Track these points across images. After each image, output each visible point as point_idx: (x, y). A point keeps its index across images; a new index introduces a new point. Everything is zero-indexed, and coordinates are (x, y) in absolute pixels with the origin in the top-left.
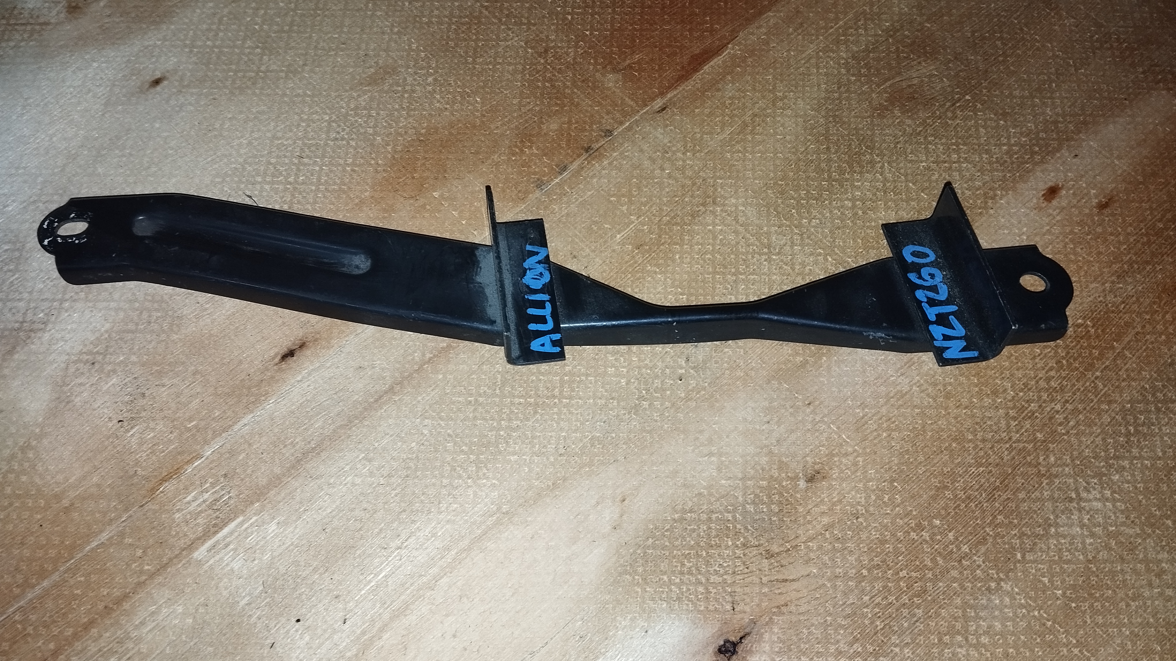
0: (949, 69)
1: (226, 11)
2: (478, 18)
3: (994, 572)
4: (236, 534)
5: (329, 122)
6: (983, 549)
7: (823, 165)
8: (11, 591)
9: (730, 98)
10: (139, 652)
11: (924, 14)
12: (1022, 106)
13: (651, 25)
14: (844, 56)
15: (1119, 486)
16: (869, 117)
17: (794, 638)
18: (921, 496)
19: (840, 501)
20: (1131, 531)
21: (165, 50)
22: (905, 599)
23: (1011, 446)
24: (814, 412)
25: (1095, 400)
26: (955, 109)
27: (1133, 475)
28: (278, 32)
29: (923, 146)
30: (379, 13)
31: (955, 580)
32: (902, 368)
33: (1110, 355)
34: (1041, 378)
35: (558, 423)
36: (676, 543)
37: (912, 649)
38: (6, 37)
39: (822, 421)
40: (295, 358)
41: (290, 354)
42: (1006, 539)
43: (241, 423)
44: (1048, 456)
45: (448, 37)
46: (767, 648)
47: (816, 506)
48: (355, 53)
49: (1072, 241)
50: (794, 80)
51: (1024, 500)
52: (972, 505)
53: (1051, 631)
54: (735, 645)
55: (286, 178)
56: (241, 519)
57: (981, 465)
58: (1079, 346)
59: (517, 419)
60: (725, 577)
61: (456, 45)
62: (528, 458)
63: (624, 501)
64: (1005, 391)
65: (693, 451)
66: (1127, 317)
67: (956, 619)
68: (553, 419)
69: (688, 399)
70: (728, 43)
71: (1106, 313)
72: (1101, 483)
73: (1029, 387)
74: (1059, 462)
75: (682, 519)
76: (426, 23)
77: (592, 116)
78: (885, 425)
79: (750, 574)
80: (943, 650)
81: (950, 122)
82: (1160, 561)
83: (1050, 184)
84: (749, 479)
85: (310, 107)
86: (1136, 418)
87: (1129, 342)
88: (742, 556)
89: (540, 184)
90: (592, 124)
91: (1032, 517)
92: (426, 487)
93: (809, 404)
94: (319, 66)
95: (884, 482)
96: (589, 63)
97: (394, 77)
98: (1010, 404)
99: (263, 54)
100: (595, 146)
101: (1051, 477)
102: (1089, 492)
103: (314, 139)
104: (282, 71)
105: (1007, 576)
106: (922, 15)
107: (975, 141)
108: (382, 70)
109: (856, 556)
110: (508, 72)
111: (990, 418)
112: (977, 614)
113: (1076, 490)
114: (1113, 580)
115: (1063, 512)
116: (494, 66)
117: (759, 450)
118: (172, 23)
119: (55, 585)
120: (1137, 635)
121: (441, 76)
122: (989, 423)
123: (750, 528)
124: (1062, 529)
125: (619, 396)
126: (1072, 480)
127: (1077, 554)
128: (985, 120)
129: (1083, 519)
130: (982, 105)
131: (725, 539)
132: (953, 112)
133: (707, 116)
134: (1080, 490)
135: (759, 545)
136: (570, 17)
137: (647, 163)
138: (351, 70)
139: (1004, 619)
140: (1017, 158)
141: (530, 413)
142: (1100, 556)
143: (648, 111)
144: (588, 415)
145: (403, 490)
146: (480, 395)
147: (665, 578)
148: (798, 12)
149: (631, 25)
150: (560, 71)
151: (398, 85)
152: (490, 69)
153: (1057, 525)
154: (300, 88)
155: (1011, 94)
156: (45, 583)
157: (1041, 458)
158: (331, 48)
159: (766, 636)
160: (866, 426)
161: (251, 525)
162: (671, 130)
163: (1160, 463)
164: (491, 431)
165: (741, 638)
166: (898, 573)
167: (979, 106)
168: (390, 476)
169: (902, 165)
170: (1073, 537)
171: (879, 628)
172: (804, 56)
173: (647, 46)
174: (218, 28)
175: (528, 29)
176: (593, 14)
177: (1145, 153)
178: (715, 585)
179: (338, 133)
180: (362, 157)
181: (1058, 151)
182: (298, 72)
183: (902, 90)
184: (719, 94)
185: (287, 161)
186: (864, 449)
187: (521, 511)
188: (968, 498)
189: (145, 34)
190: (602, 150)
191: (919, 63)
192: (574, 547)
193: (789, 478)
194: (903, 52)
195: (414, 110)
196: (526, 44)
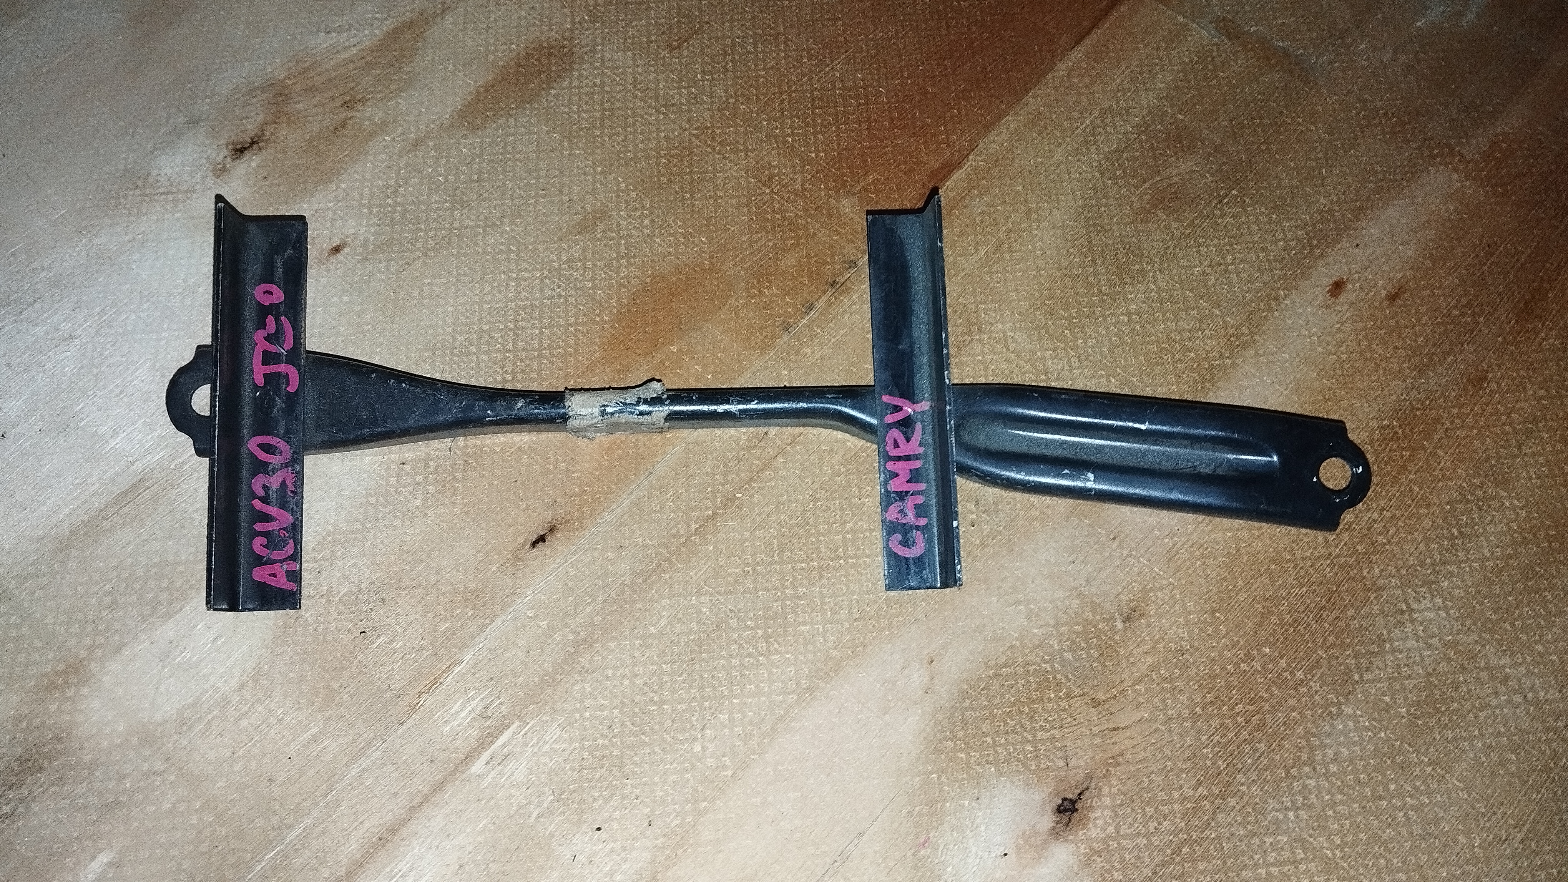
0: (1210, 163)
1: (402, 163)
2: (690, 149)
3: (1333, 696)
4: (514, 742)
6: (1318, 673)
7: (1091, 279)
8: (266, 835)
9: (980, 214)
11: (1175, 105)
12: (1293, 196)
13: (881, 141)
14: (1096, 158)
15: (1450, 593)
16: (1132, 223)
17: (1135, 788)
18: (1246, 624)
19: (1162, 638)
20: (1469, 639)
22: (1245, 734)
23: (1332, 562)
24: (1120, 546)
25: (1413, 505)
26: (1222, 206)
27: (1463, 580)
28: (466, 182)
29: (1194, 250)
30: (577, 152)
31: (1293, 709)
33: (1422, 456)
35: (848, 586)
36: (995, 702)
37: (1259, 786)
38: (145, 210)
39: (1130, 555)
40: (547, 543)
41: (542, 539)
42: (1341, 660)
43: (499, 621)
44: (1372, 569)
45: (659, 172)
46: (1107, 801)
47: (1138, 646)
48: (558, 199)
49: (1365, 337)
50: (1046, 189)
51: (1353, 618)
52: (1301, 628)
53: (1400, 751)
54: (1073, 802)
55: (504, 345)
56: (517, 724)
57: (1304, 585)
58: (1388, 449)
59: (802, 585)
60: (1052, 732)
61: (669, 181)
62: (820, 626)
63: (932, 662)
65: (998, 601)
66: (1434, 413)
67: (1301, 749)
68: (841, 582)
69: (983, 546)
70: (968, 155)
71: (1412, 411)
72: (1430, 591)
74: (1384, 574)
75: (997, 675)
76: (632, 159)
77: (832, 247)
78: (1197, 553)
79: (1079, 727)
80: (1291, 784)
81: (1220, 221)
82: (1503, 667)
83: (1335, 279)
84: (1063, 625)
85: (518, 264)
86: (1458, 520)
87: (1439, 440)
88: (1067, 707)
89: (786, 327)
90: (833, 256)
91: (1364, 635)
92: (715, 669)
93: (1114, 538)
94: (520, 216)
95: (1206, 613)
96: (820, 189)
97: (606, 222)
99: (453, 209)
100: (840, 280)
101: (1379, 590)
102: (1419, 602)
103: (527, 299)
104: (479, 226)
105: (1347, 699)
106: (1172, 106)
107: (1249, 239)
108: (591, 216)
109: (1188, 695)
110: (732, 206)
112: (1321, 742)
113: (1406, 601)
114: (1456, 690)
115: (1395, 626)
116: (715, 201)
117: (1068, 593)
118: (342, 181)
120: (1489, 747)
121: (658, 216)
122: (1305, 539)
123: (1071, 677)
124: (1397, 644)
126: (1400, 592)
127: (1415, 668)
128: (1256, 215)
129: (1417, 631)
130: (1251, 198)
131: (1047, 691)
132: (1221, 210)
134: (1411, 600)
135: (1083, 695)
136: (790, 139)
138: (556, 218)
139: (1350, 744)
140: (1296, 254)
141: (814, 578)
142: (1440, 668)
145: (690, 675)
146: (758, 564)
147: (989, 740)
148: (1039, 114)
149: (860, 143)
150: (789, 200)
151: (611, 230)
152: (711, 205)
153: (1391, 640)
154: (502, 244)
155: (1280, 184)
157: (1366, 571)
158: (530, 197)
159: (1106, 790)
160: (1179, 555)
161: (529, 731)
163: (1489, 565)
164: (776, 601)
165: (1079, 795)
166: (1233, 709)
167: (1247, 200)
169: (1175, 271)
170: (1410, 651)
171: (1222, 768)
172: (1052, 162)
173: (880, 164)
174: (397, 183)
175: (747, 156)
176: (815, 135)
177: (1430, 235)
178: (1043, 741)
179: (553, 289)
180: (585, 315)
181: (1338, 242)
182: (498, 225)
183: (1163, 190)
184: (967, 211)
185: (501, 326)
186: (1179, 580)
187: (822, 685)
188: (1295, 621)
189: (312, 195)
190: (849, 284)
191: (1178, 159)
192: (887, 717)
193: (1104, 620)
194: (1158, 148)
195: (634, 257)
196: (746, 173)
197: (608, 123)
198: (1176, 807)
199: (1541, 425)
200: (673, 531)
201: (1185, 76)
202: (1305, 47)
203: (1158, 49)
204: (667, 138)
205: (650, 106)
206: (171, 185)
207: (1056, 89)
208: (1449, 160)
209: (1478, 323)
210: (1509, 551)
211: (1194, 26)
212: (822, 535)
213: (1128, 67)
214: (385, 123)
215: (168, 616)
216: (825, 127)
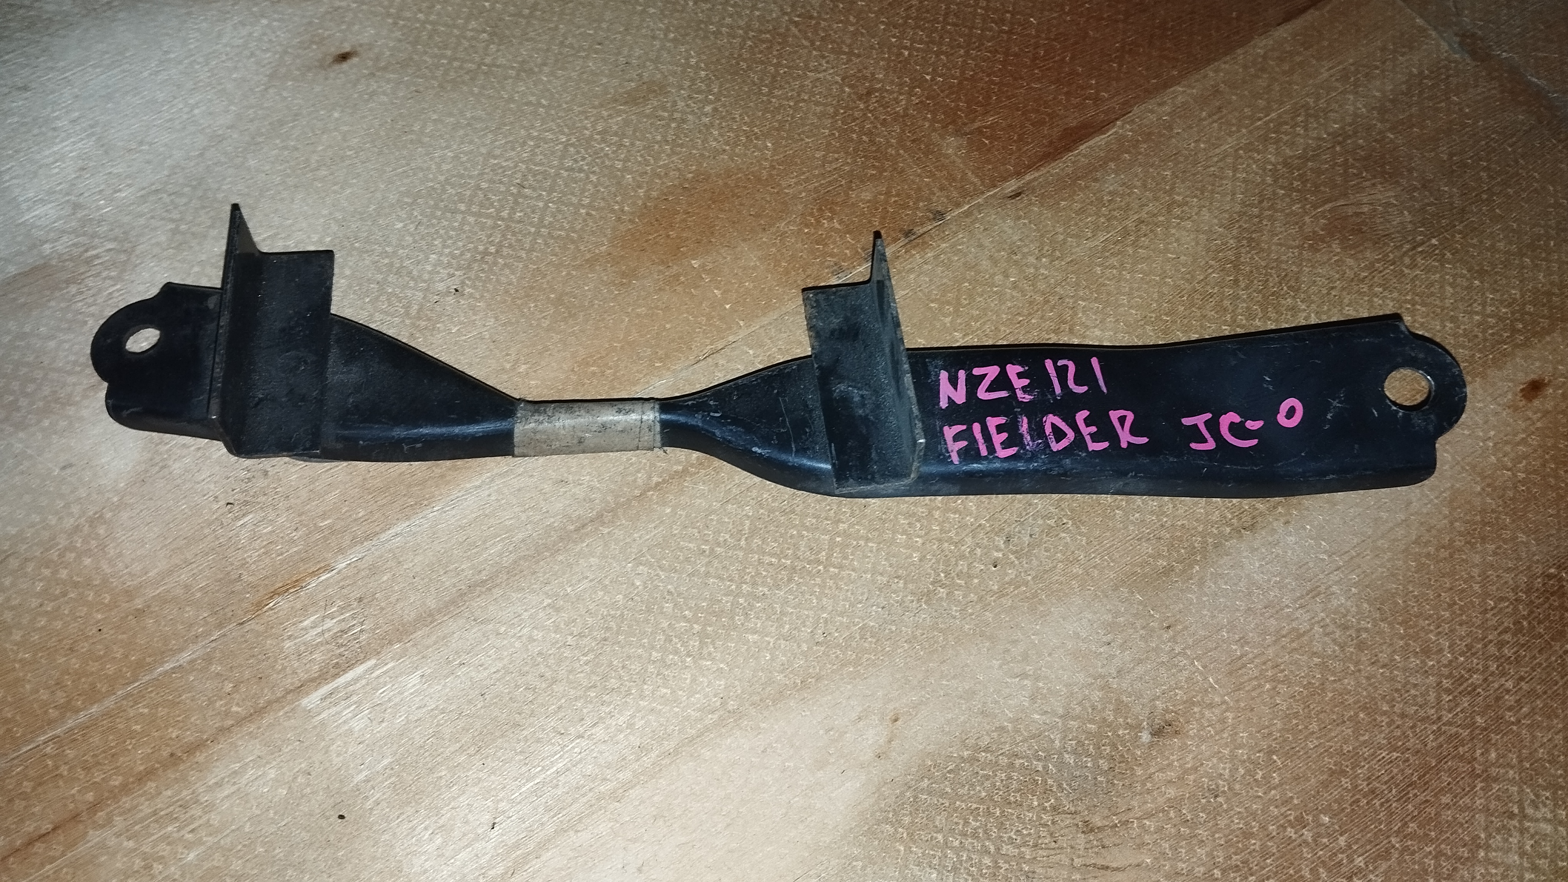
0: (1412, 198)
2: (784, 36)
4: (364, 682)
5: (566, 146)
6: (1384, 866)
7: (1226, 303)
8: (46, 712)
9: (1110, 193)
10: (208, 823)
11: (1387, 120)
12: (1506, 264)
13: (1015, 79)
14: (1273, 160)
16: (1297, 247)
18: (1308, 780)
19: (1195, 769)
21: (360, 15)
23: (1439, 729)
24: (1173, 639)
26: (1415, 255)
28: (514, 15)
29: (1366, 298)
30: (652, 10)
32: (1302, 597)
34: (1491, 641)
35: (819, 599)
36: (961, 791)
39: (1183, 653)
42: (1417, 857)
43: (392, 531)
44: (1487, 751)
45: (740, 55)
47: (1161, 770)
48: (613, 58)
49: (1554, 458)
50: (1201, 181)
51: (1447, 806)
52: (1377, 802)
55: (499, 211)
56: (374, 661)
57: (1395, 749)
58: (1547, 605)
59: (764, 584)
60: (1023, 849)
61: (749, 68)
62: (772, 640)
63: (896, 720)
64: (1441, 651)
65: (1000, 667)
68: (813, 593)
69: (1001, 594)
70: (1117, 119)
72: (1555, 799)
73: (1474, 650)
74: (1501, 761)
75: (973, 759)
76: (714, 32)
77: (919, 189)
78: (1270, 673)
79: (1058, 852)
81: (1406, 271)
83: (1533, 376)
84: (1074, 719)
85: (544, 122)
88: (1049, 823)
89: (838, 271)
90: (918, 200)
91: (1455, 832)
92: (629, 657)
93: (1168, 627)
94: (563, 68)
95: (1259, 752)
96: (925, 118)
97: (661, 98)
98: (1445, 671)
99: (490, 42)
100: (920, 230)
101: (1489, 780)
102: (1537, 808)
103: (541, 164)
104: (513, 68)
106: (1382, 121)
108: (645, 87)
109: (1208, 849)
110: (815, 114)
111: (1415, 685)
113: (1520, 804)
115: (1498, 831)
116: (796, 103)
117: (1090, 680)
119: (107, 714)
121: (724, 106)
122: (1413, 692)
123: (1065, 786)
124: (1494, 854)
125: (908, 575)
126: (1516, 789)
128: (1454, 276)
129: (1524, 844)
130: (1453, 254)
131: (1030, 797)
132: (1413, 259)
133: (1076, 212)
134: (1526, 804)
135: (1075, 812)
136: (906, 53)
137: (985, 264)
138: (605, 80)
140: (1492, 335)
141: (782, 579)
143: (996, 194)
144: (862, 594)
145: (596, 657)
146: (719, 545)
147: (940, 837)
148: (1217, 91)
149: (989, 75)
150: (884, 123)
151: (664, 109)
152: (790, 107)
153: (1488, 847)
154: (533, 94)
155: (1493, 246)
156: (94, 709)
157: (1479, 752)
158: (581, 47)
160: (1244, 670)
161: (385, 673)
162: (1025, 224)
164: (726, 595)
167: (1448, 255)
168: (581, 635)
170: (1508, 868)
172: (1217, 151)
173: (1007, 106)
175: (849, 61)
176: (938, 54)
178: (1007, 858)
179: (576, 161)
180: (603, 199)
181: (1548, 333)
182: (534, 73)
183: (1346, 218)
184: (1095, 186)
185: (503, 189)
186: (1237, 701)
187: (753, 712)
188: (1373, 791)
190: (927, 238)
191: (1374, 185)
192: (820, 774)
193: (1128, 726)
194: (1353, 166)
195: (682, 145)
196: (843, 79)
201: (1409, 89)
203: (1383, 49)
204: (761, 19)
207: (1245, 67)
211: (1434, 34)
213: (1340, 63)
215: (22, 427)
216: (952, 48)
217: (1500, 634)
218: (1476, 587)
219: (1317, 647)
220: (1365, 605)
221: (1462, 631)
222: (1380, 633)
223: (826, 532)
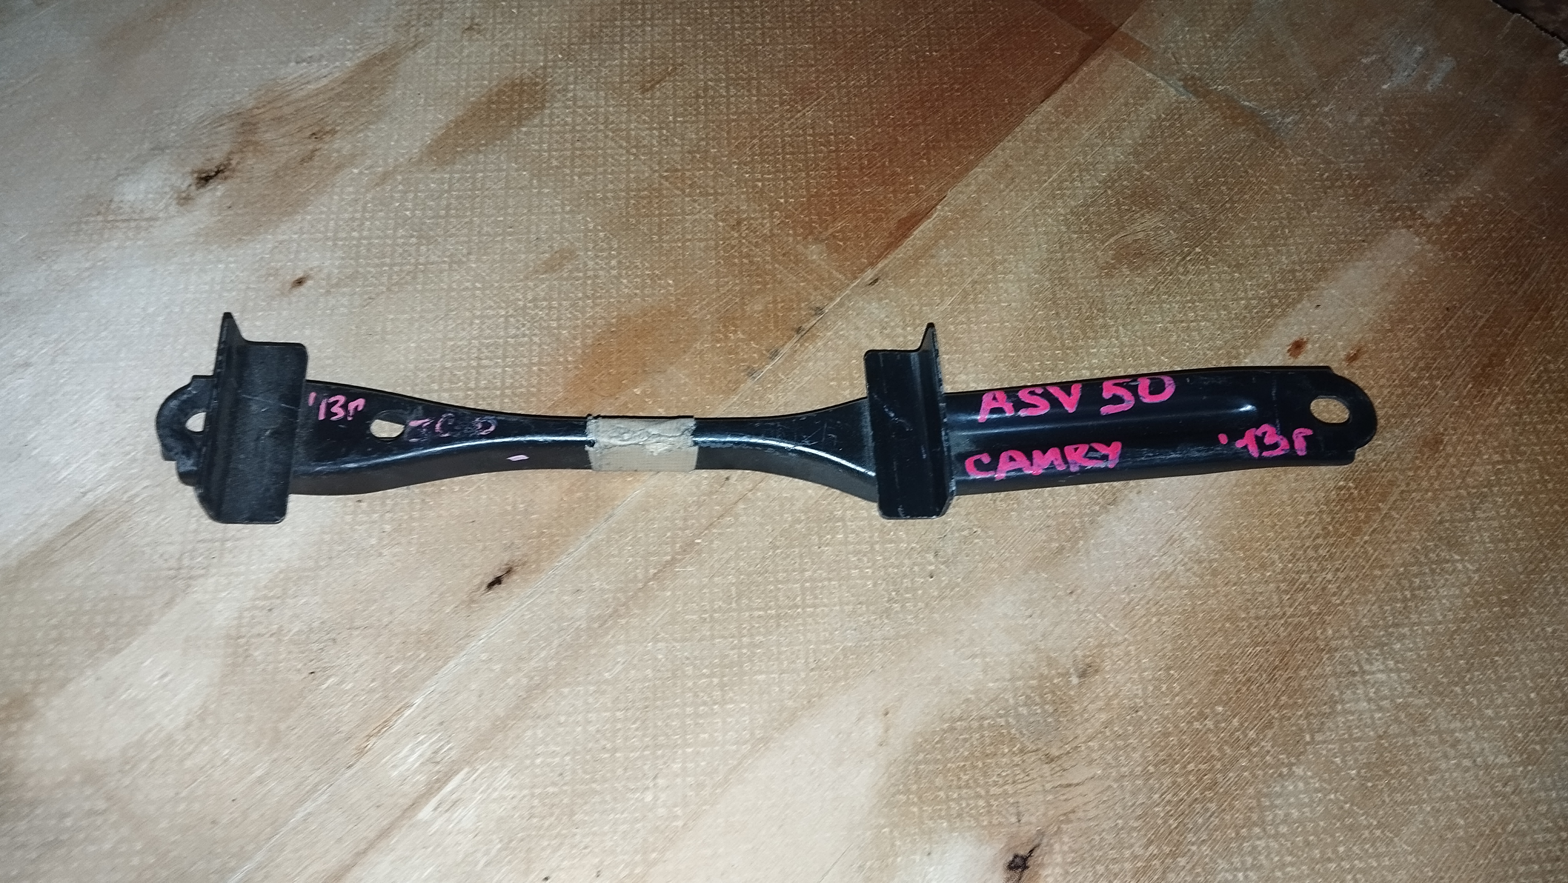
0: (1174, 219)
1: (369, 196)
2: (659, 190)
3: (1284, 756)
4: (464, 788)
5: (507, 317)
7: (1054, 332)
9: (946, 265)
11: (1142, 161)
12: (1256, 256)
13: (851, 188)
14: (1062, 212)
15: (1402, 655)
16: (1096, 277)
17: (1085, 846)
18: (1200, 683)
19: (1116, 695)
20: (1419, 702)
21: (303, 244)
22: (1196, 793)
23: (1286, 622)
24: (1077, 601)
25: (1367, 566)
26: (1186, 263)
27: (1415, 643)
28: (433, 217)
29: (1157, 306)
30: (546, 191)
32: (1163, 546)
33: (1377, 517)
34: (1308, 547)
35: (805, 635)
36: (949, 756)
37: (1209, 846)
38: (106, 236)
39: (1086, 610)
40: (502, 586)
41: (498, 581)
42: (1293, 720)
43: (452, 663)
44: (1325, 630)
45: (628, 213)
46: (1059, 859)
47: (1092, 702)
48: (525, 237)
50: (1012, 241)
51: (1306, 678)
52: (1254, 687)
53: (1350, 814)
54: (1025, 859)
55: (466, 383)
56: (466, 770)
57: (1258, 644)
58: (1343, 510)
59: (759, 633)
60: (1006, 787)
61: (638, 222)
62: (776, 676)
63: (887, 714)
64: (1273, 563)
65: (955, 653)
66: (1389, 475)
67: (1251, 809)
68: (798, 632)
70: (937, 204)
71: (1368, 472)
72: (1382, 653)
73: (1298, 557)
74: (1337, 635)
75: (952, 729)
76: (601, 199)
77: (798, 293)
78: (1153, 610)
79: (1032, 782)
80: (1241, 844)
81: (1182, 278)
82: (1453, 731)
83: (1295, 338)
84: (1019, 679)
85: (483, 302)
86: (1411, 583)
87: (1395, 501)
88: (1020, 762)
89: (751, 373)
90: (800, 301)
91: (1316, 696)
92: (669, 717)
93: (1071, 593)
94: (486, 254)
95: (1160, 670)
96: (788, 235)
97: (573, 262)
99: (419, 244)
100: (807, 326)
101: (1332, 651)
102: (1371, 664)
103: (491, 337)
104: (444, 262)
105: (1299, 760)
106: (1138, 162)
107: (1211, 297)
108: (558, 255)
109: (1140, 752)
110: (700, 249)
111: (1261, 593)
112: (1272, 803)
113: (1358, 662)
114: (1407, 754)
115: (1347, 687)
116: (683, 243)
117: (1024, 647)
118: (308, 214)
119: (261, 866)
120: (1438, 811)
121: (626, 258)
123: (1025, 732)
124: (1348, 705)
125: (867, 600)
126: (1352, 653)
127: (1366, 730)
128: (1219, 274)
129: (1368, 693)
130: (1214, 256)
131: (1001, 746)
132: (1184, 266)
133: (924, 286)
134: (1363, 662)
135: (1037, 750)
136: (760, 184)
138: (523, 256)
139: (1301, 806)
140: (1257, 313)
141: (771, 626)
142: (1391, 731)
143: (858, 284)
144: (837, 623)
145: (643, 723)
146: (715, 611)
148: (1008, 165)
149: (829, 189)
150: (757, 245)
151: (578, 270)
152: (679, 247)
153: (1343, 702)
154: (467, 280)
155: (1242, 243)
157: (1319, 632)
158: (497, 234)
159: (1057, 847)
160: (1134, 612)
161: (479, 776)
162: (886, 304)
163: (1441, 628)
164: (732, 649)
165: (1031, 851)
166: (1185, 767)
167: (1211, 258)
169: (1137, 327)
170: (1361, 713)
171: (1173, 827)
172: (1019, 214)
173: (849, 212)
174: (363, 216)
175: (716, 200)
176: (785, 180)
177: (1390, 298)
178: (996, 797)
179: (518, 329)
180: (549, 355)
181: (1299, 302)
182: (463, 263)
183: (1128, 246)
184: (933, 261)
185: (464, 364)
186: (1135, 636)
187: (776, 735)
188: (1248, 680)
189: (277, 226)
190: (814, 330)
191: (1143, 215)
192: (840, 770)
193: (1060, 675)
194: (1124, 204)
195: (600, 297)
196: (716, 216)
197: (578, 162)
198: (1128, 866)
199: (1495, 489)
200: (631, 576)
201: (1153, 132)
202: (1272, 107)
203: (1126, 104)
204: (637, 179)
205: (621, 147)
206: (134, 212)
207: (1024, 142)
208: (1410, 223)
209: (1435, 387)
210: (1462, 615)
211: (1162, 83)
212: (781, 582)
213: (1096, 123)
214: (354, 156)
215: (115, 651)
216: (795, 173)
217: (1314, 540)
218: (1288, 509)
219: (1183, 582)
220: (1211, 542)
221: (1286, 544)
222: (1226, 559)
223: (797, 581)
